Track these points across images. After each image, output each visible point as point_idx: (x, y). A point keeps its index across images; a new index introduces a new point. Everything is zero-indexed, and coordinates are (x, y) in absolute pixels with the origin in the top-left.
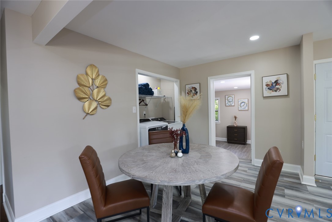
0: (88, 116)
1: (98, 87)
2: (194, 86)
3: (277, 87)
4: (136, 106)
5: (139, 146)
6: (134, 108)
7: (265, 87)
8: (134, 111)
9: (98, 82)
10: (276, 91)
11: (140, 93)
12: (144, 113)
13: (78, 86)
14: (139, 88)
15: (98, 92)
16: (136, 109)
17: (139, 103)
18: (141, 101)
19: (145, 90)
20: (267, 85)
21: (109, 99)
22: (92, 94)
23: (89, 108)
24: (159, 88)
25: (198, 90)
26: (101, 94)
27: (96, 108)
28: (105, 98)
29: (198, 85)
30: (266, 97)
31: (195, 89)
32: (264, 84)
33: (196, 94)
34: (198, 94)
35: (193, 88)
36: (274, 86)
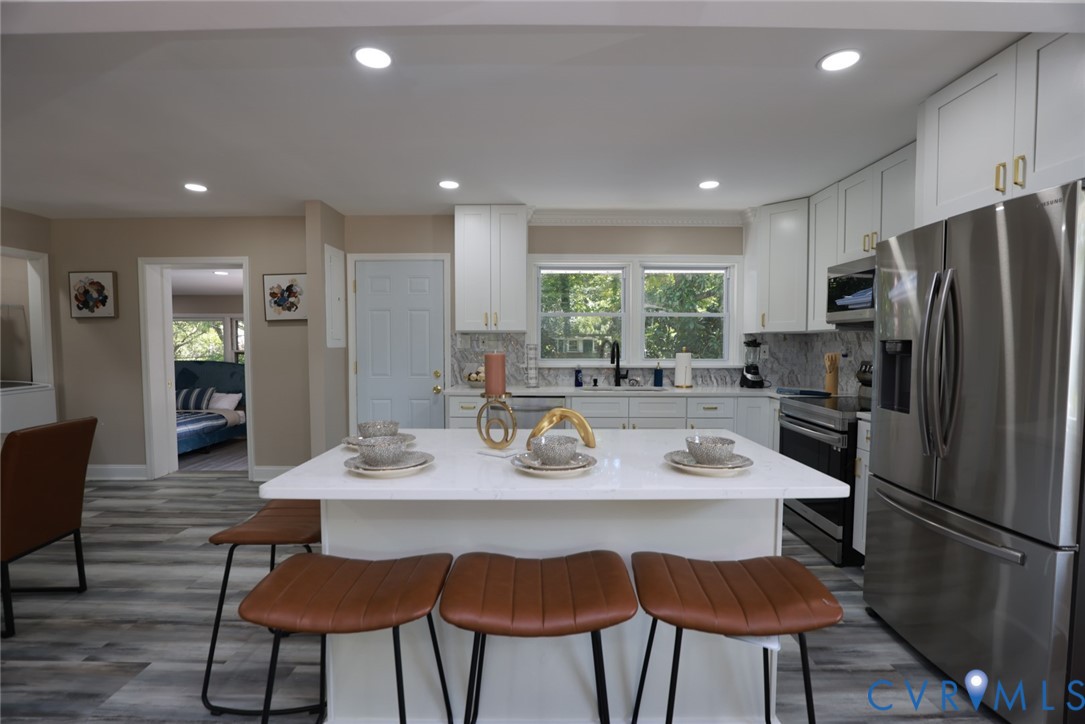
2: (96, 277)
3: (292, 299)
7: (268, 298)
10: (289, 309)
20: (273, 295)
25: (109, 292)
29: (110, 276)
30: (272, 322)
31: (100, 288)
32: (267, 292)
33: (103, 301)
34: (110, 302)
35: (92, 283)
36: (285, 298)
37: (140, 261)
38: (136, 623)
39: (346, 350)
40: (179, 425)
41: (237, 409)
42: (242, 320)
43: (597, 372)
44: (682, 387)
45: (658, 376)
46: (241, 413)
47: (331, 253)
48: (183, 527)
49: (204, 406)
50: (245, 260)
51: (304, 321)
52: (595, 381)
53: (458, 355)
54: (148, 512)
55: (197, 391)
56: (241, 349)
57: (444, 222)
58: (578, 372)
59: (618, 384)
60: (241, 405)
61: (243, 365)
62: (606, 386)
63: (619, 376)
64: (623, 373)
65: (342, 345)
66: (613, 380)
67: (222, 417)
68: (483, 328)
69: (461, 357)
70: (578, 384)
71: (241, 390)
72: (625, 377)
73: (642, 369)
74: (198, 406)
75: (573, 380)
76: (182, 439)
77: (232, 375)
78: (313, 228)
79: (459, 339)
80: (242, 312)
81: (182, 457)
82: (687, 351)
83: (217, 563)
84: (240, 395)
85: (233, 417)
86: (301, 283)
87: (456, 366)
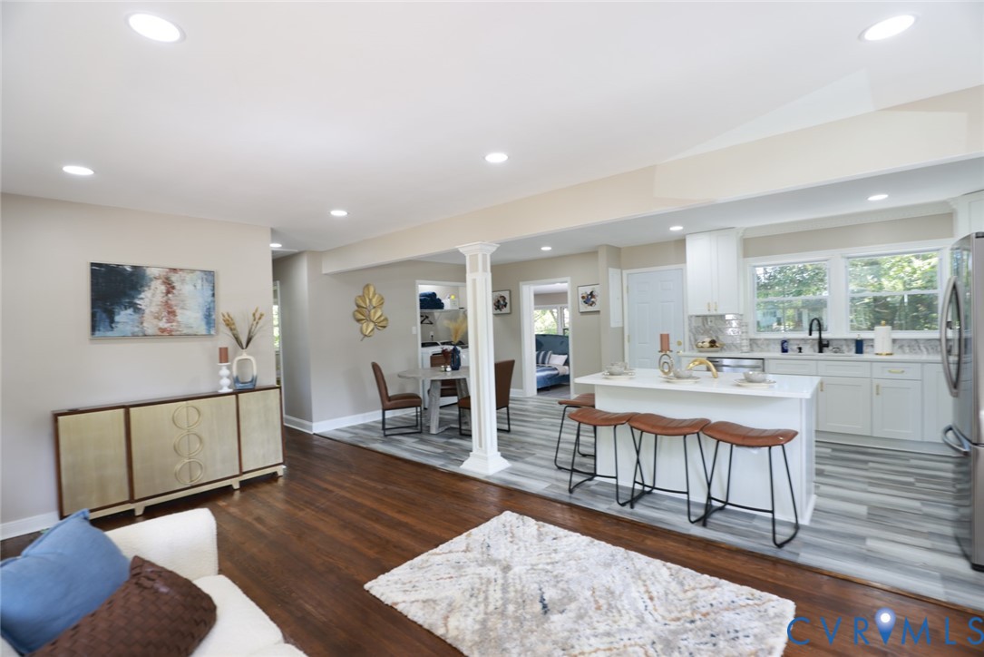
0: (366, 338)
1: (374, 307)
2: (503, 294)
3: (593, 300)
4: (416, 325)
5: (420, 367)
6: (414, 328)
7: (581, 299)
8: (414, 332)
9: (374, 302)
10: (591, 305)
11: (422, 307)
12: (432, 333)
13: (356, 308)
14: (421, 300)
15: (375, 313)
16: (417, 329)
17: (422, 322)
18: (424, 318)
19: (431, 302)
20: (583, 297)
21: (386, 319)
22: (369, 315)
23: (367, 330)
24: (453, 297)
25: (507, 301)
26: (379, 314)
27: (373, 330)
28: (382, 318)
29: (508, 292)
30: (583, 313)
31: (504, 298)
32: (580, 296)
33: (505, 306)
34: (508, 305)
35: (501, 297)
36: (589, 299)
37: (521, 283)
38: (529, 443)
39: (623, 328)
40: (538, 371)
41: (564, 365)
42: (567, 307)
43: (803, 342)
44: (881, 354)
45: (859, 346)
46: (566, 367)
47: (613, 272)
48: (541, 418)
49: (546, 362)
50: (568, 279)
51: (598, 312)
52: (800, 349)
53: (694, 331)
54: (526, 410)
55: (543, 353)
56: (567, 326)
57: (680, 243)
58: (784, 342)
59: (821, 351)
60: (567, 363)
61: (567, 337)
62: (812, 353)
63: (822, 345)
64: (825, 342)
65: (620, 325)
66: (817, 348)
67: (556, 369)
68: (707, 313)
69: (696, 332)
70: (784, 351)
71: (567, 353)
72: (827, 346)
73: (846, 340)
74: (543, 363)
75: (779, 348)
76: (539, 380)
77: (562, 342)
78: (603, 257)
79: (693, 319)
80: (567, 303)
81: (539, 390)
82: (885, 325)
83: (556, 431)
84: (566, 356)
85: (563, 370)
86: (597, 290)
87: (692, 338)
